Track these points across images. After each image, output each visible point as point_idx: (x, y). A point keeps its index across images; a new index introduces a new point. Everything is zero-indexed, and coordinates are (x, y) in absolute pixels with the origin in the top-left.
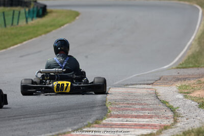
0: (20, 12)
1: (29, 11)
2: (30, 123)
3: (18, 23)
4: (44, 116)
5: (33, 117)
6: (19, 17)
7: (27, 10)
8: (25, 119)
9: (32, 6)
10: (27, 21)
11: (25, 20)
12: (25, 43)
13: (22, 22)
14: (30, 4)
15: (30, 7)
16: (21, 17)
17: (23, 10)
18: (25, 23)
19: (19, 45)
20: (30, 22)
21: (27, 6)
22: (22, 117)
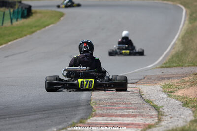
0: (4, 13)
1: (14, 11)
2: (15, 123)
3: (3, 23)
4: (29, 115)
5: (18, 117)
6: (4, 18)
7: (12, 10)
8: (11, 119)
9: (17, 8)
10: (12, 22)
11: (10, 21)
12: (9, 43)
13: (7, 23)
14: (15, 5)
15: (15, 8)
16: (5, 18)
17: (7, 11)
18: (10, 23)
19: (4, 45)
20: (15, 23)
21: (12, 7)
22: (7, 116)
